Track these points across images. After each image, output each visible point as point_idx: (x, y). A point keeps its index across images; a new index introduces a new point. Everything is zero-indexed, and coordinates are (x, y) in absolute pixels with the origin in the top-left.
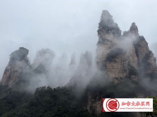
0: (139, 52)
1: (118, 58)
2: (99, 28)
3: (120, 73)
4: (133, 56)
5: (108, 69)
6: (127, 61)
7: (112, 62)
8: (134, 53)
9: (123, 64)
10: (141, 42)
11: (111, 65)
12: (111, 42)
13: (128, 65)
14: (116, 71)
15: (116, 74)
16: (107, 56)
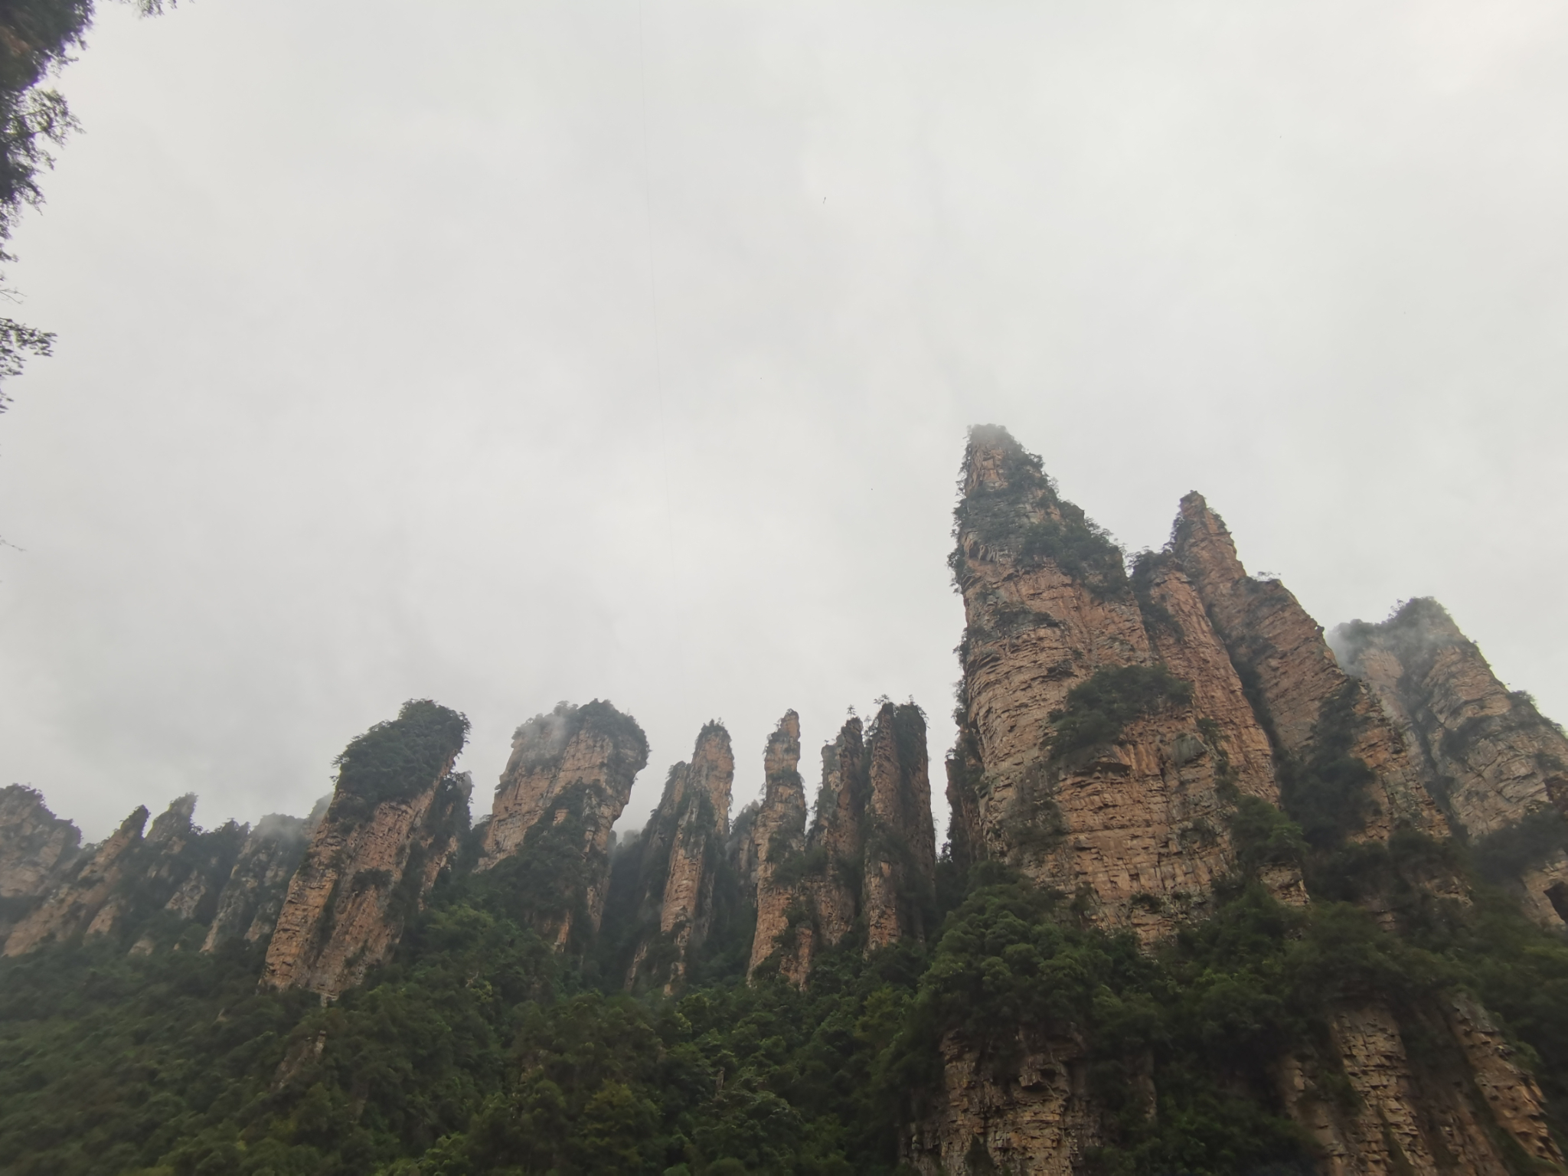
0: (1269, 695)
1: (1135, 744)
2: (963, 539)
3: (1168, 855)
4: (1232, 722)
5: (1075, 831)
6: (1209, 765)
7: (1098, 778)
8: (1234, 701)
9: (1182, 784)
10: (1267, 622)
11: (1087, 799)
12: (1059, 627)
13: (1217, 791)
14: (1135, 842)
15: (1136, 867)
16: (1052, 732)
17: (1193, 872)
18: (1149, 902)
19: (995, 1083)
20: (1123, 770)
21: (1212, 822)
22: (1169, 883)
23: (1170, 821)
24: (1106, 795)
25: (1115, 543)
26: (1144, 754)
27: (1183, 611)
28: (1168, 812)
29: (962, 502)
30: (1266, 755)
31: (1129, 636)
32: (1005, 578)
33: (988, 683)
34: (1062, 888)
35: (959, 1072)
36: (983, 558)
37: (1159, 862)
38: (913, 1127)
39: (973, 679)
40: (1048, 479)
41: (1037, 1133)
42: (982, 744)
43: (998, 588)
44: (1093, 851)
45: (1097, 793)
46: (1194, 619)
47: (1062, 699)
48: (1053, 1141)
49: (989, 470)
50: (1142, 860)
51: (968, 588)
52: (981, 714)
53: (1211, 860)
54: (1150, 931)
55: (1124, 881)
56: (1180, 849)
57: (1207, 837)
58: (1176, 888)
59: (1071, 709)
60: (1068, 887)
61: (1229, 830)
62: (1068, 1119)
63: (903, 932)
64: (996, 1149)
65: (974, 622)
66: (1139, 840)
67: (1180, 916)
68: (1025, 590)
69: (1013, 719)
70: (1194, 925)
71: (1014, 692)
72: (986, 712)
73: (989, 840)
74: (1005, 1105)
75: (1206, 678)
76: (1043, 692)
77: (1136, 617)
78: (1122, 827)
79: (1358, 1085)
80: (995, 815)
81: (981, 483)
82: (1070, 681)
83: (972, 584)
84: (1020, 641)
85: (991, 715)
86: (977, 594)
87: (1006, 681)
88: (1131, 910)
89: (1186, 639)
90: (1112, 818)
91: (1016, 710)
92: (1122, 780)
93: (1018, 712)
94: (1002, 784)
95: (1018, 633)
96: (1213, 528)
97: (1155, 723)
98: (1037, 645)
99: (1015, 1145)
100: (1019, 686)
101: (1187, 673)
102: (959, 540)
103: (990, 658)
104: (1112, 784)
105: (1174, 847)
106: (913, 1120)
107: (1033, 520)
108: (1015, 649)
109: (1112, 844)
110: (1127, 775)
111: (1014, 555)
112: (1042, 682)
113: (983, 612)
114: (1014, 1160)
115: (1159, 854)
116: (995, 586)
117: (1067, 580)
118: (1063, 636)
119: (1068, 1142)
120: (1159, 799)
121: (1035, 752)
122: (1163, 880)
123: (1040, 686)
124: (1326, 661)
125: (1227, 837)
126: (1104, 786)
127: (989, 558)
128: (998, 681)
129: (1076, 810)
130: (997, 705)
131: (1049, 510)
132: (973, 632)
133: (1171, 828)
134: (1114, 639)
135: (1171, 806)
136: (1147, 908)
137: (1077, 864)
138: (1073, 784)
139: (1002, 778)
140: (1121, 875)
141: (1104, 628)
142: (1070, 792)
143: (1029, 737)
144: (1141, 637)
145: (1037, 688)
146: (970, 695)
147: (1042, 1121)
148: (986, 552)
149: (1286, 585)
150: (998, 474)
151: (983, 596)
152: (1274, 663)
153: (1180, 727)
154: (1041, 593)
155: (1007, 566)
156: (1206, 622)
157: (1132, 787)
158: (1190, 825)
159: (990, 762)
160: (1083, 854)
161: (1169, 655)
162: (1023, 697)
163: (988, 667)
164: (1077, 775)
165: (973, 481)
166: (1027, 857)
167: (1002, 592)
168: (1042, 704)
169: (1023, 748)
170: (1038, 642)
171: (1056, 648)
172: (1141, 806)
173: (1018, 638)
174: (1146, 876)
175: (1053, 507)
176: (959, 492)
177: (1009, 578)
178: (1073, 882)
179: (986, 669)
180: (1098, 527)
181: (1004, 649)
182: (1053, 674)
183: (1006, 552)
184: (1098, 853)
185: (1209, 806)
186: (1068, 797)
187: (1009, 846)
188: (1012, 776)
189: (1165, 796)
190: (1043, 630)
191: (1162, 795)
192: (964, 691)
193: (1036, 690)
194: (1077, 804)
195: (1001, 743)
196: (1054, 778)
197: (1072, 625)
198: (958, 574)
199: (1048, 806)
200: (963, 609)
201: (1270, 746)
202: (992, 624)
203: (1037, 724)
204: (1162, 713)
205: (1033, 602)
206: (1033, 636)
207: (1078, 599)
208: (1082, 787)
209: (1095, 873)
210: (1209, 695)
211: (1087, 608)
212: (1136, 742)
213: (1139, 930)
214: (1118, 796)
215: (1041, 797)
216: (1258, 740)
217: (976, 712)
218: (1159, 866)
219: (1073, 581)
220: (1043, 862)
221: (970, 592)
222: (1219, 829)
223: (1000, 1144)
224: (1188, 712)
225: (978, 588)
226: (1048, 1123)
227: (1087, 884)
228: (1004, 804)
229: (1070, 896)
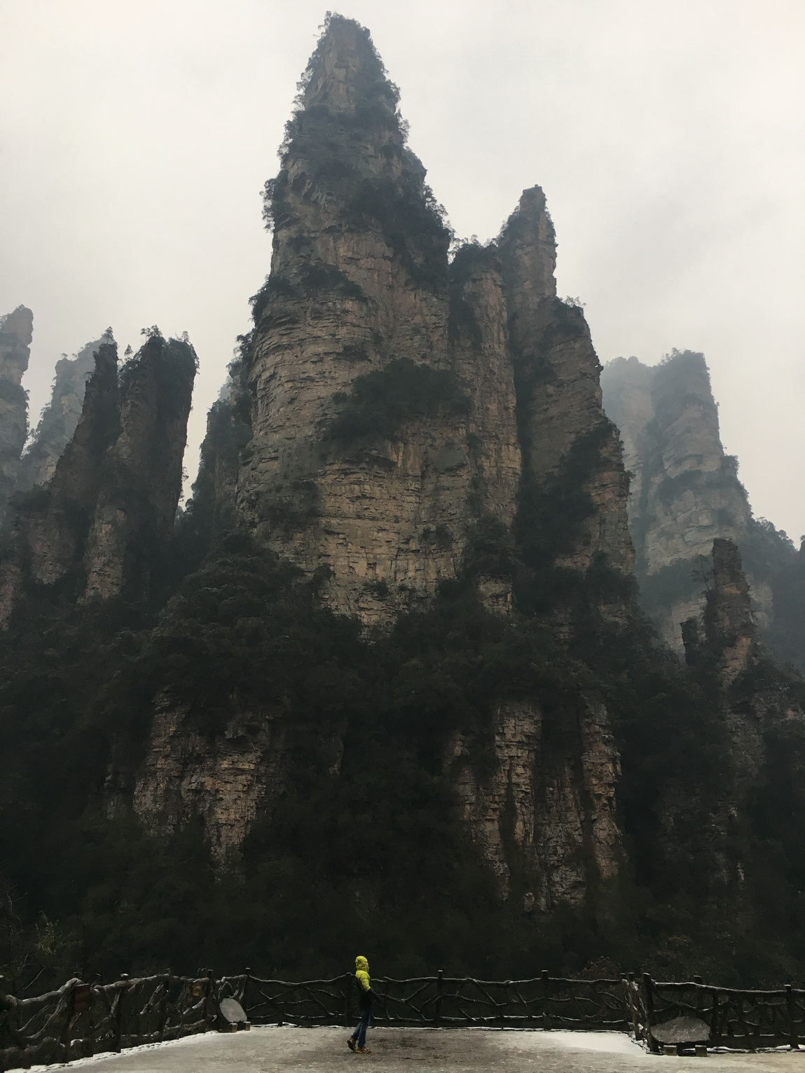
0: (537, 418)
1: (406, 443)
2: (289, 166)
3: (407, 551)
4: (497, 437)
5: (329, 515)
6: (465, 477)
7: (364, 469)
8: (505, 417)
10: (558, 348)
11: (347, 487)
12: (367, 304)
13: (466, 501)
14: (380, 534)
15: (375, 557)
16: (332, 415)
17: (423, 569)
18: (380, 590)
19: (201, 734)
20: (389, 465)
21: (453, 529)
22: (400, 576)
23: (416, 521)
24: (367, 487)
25: (447, 225)
26: (413, 454)
27: (488, 316)
28: (417, 512)
29: (298, 115)
30: (515, 474)
31: (432, 332)
32: (326, 229)
33: (279, 346)
34: (303, 566)
36: (307, 196)
37: (396, 556)
39: (263, 337)
40: (401, 120)
41: (231, 779)
42: (256, 408)
43: (315, 239)
44: (341, 536)
45: (359, 483)
46: (496, 327)
47: (350, 382)
48: (245, 786)
50: (383, 551)
51: (281, 227)
52: (263, 378)
53: (442, 562)
54: (372, 615)
55: (361, 568)
56: (418, 547)
57: (442, 538)
58: (405, 581)
59: (356, 394)
60: (309, 567)
61: (465, 539)
62: (262, 769)
64: (188, 790)
65: (279, 272)
66: (384, 533)
67: (401, 606)
68: (343, 250)
69: (297, 391)
71: (304, 362)
72: (270, 376)
73: (243, 508)
74: (206, 753)
75: (488, 390)
76: (333, 370)
77: (444, 314)
78: (373, 519)
80: (255, 485)
81: (326, 96)
82: (363, 364)
83: (288, 225)
85: (273, 381)
86: (291, 238)
87: (299, 348)
88: (361, 595)
89: (482, 344)
90: (366, 509)
91: (301, 383)
92: (382, 473)
93: (302, 385)
94: (268, 456)
95: (325, 299)
96: (542, 236)
97: (430, 426)
98: (340, 318)
99: (208, 788)
100: (311, 357)
101: (473, 381)
102: (284, 165)
103: (288, 318)
104: (375, 476)
105: (414, 545)
106: (110, 762)
107: (371, 168)
108: (318, 315)
109: (359, 532)
110: (391, 471)
111: (341, 204)
112: (334, 359)
113: (292, 263)
114: (205, 801)
115: (399, 549)
116: (313, 235)
117: (389, 253)
118: (368, 315)
119: (258, 787)
120: (413, 499)
122: (395, 573)
123: (333, 362)
124: (594, 401)
125: (461, 545)
126: (367, 477)
127: (314, 196)
128: (290, 347)
129: (336, 495)
130: (283, 373)
131: (391, 159)
132: (276, 284)
133: (416, 527)
134: (416, 331)
135: (421, 507)
136: (376, 595)
137: (322, 545)
138: (338, 470)
139: (269, 449)
140: (360, 562)
141: (410, 316)
142: (334, 477)
143: (307, 413)
144: (442, 336)
145: (328, 365)
146: (255, 355)
147: (237, 769)
148: (312, 190)
149: (586, 316)
150: (348, 91)
151: (296, 243)
152: (551, 389)
153: (450, 435)
154: (359, 260)
155: (331, 215)
156: (505, 333)
157: (392, 484)
158: (433, 528)
160: (330, 538)
161: (462, 357)
162: (311, 370)
163: (283, 328)
164: (345, 462)
165: (317, 88)
166: (276, 532)
167: (319, 246)
168: (329, 383)
169: (298, 424)
170: (343, 315)
171: (358, 326)
172: (395, 502)
173: (322, 304)
174: (382, 567)
175: (396, 158)
177: (330, 230)
178: (314, 562)
179: (281, 330)
180: (435, 200)
181: (305, 312)
182: (348, 353)
183: (334, 197)
184: (345, 539)
185: (453, 514)
186: (330, 482)
187: (261, 517)
188: (281, 450)
189: (419, 497)
190: (351, 303)
191: (417, 496)
193: (326, 366)
194: (337, 490)
195: (276, 412)
196: (323, 457)
197: (380, 305)
198: (274, 206)
199: (311, 487)
201: (521, 465)
202: (298, 280)
203: (318, 402)
204: (438, 418)
205: (348, 268)
206: (339, 306)
207: (394, 277)
208: (346, 474)
209: (337, 557)
210: (484, 406)
211: (400, 290)
212: (408, 441)
213: (363, 614)
214: (377, 490)
215: (304, 476)
216: (513, 459)
217: (258, 374)
218: (396, 559)
219: (395, 255)
220: (291, 539)
221: (283, 234)
222: (456, 537)
224: (463, 423)
225: (294, 229)
226: (243, 772)
227: (327, 565)
228: (267, 476)
229: (309, 574)
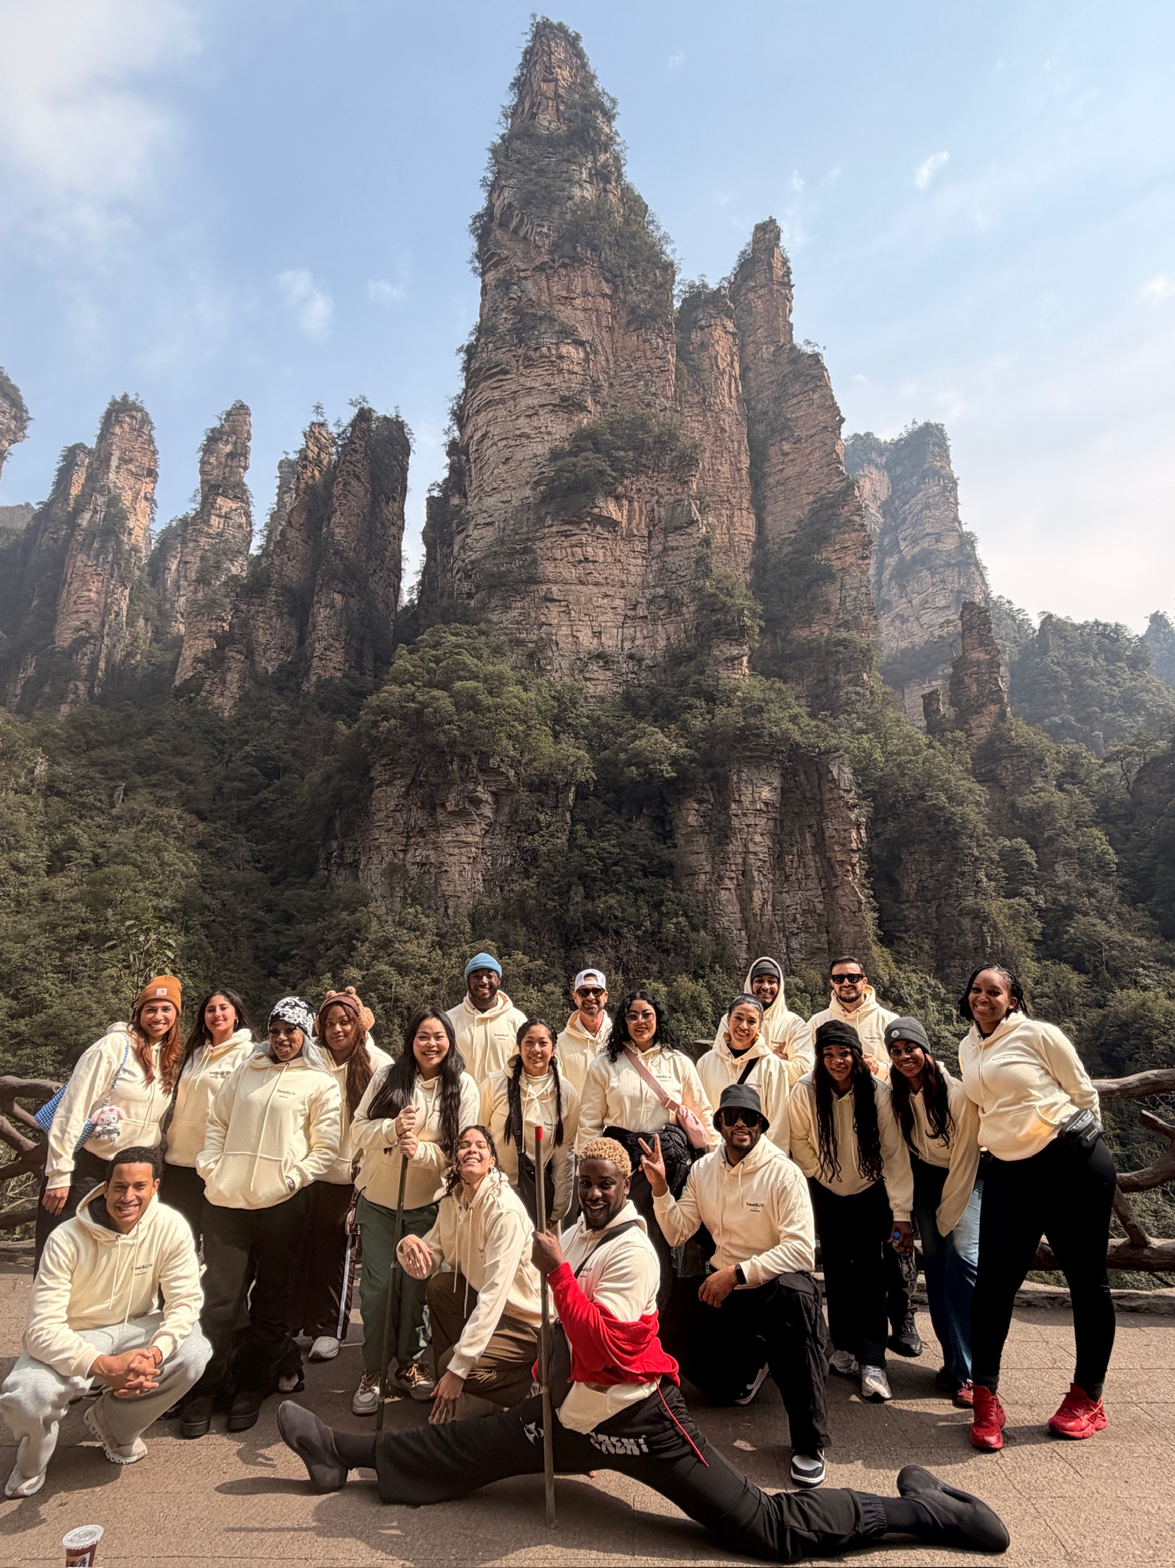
0: (771, 480)
1: (630, 501)
2: (495, 195)
3: (634, 618)
4: (728, 501)
5: (549, 581)
6: (696, 536)
7: (586, 529)
8: (738, 479)
9: (665, 549)
10: (795, 400)
11: (569, 550)
12: (585, 348)
13: (697, 563)
14: (605, 601)
15: (600, 626)
16: (549, 472)
17: (652, 637)
18: (602, 658)
19: (423, 807)
20: (611, 524)
21: (681, 593)
22: (627, 645)
23: (645, 586)
24: (589, 549)
25: (671, 257)
26: (637, 513)
27: (718, 367)
28: (645, 576)
29: (502, 137)
30: (749, 541)
31: (657, 377)
32: (537, 266)
33: (491, 401)
34: (523, 636)
35: (387, 798)
36: (516, 231)
37: (623, 624)
38: (334, 844)
39: (473, 394)
40: (618, 140)
41: (456, 851)
42: (471, 476)
43: (525, 278)
44: (563, 603)
45: (581, 545)
46: (727, 379)
47: (569, 437)
48: (470, 858)
49: (548, 98)
50: (608, 619)
51: (489, 270)
52: (475, 438)
53: (671, 629)
54: (598, 685)
55: (585, 637)
56: (646, 613)
57: (673, 604)
58: (633, 650)
59: (575, 449)
60: (530, 636)
61: (696, 602)
62: (487, 841)
63: (351, 667)
64: (414, 864)
65: (488, 319)
66: (609, 599)
67: (630, 676)
68: (558, 289)
69: (510, 450)
70: (640, 686)
71: (518, 418)
72: (482, 436)
73: (459, 579)
74: (428, 826)
75: (718, 449)
76: (550, 424)
77: (670, 356)
78: (597, 584)
79: (735, 822)
80: (471, 553)
81: (532, 117)
82: (581, 417)
83: (496, 265)
84: (538, 354)
85: (486, 441)
86: (499, 280)
87: (512, 402)
88: (586, 664)
89: (712, 400)
90: (589, 574)
91: (516, 440)
92: (606, 535)
93: (518, 443)
94: (483, 521)
95: (538, 343)
96: (777, 275)
97: (656, 481)
98: (555, 364)
99: (433, 861)
100: (525, 411)
101: (702, 440)
102: (490, 195)
103: (499, 369)
104: (598, 538)
105: (641, 611)
106: (336, 838)
107: (586, 194)
108: (529, 362)
109: (583, 599)
110: (615, 531)
111: (553, 235)
112: (551, 411)
113: (502, 307)
114: (429, 873)
115: (626, 616)
116: (522, 274)
117: (608, 289)
118: (587, 360)
119: (483, 859)
120: (639, 561)
121: (528, 492)
122: (622, 641)
123: (549, 415)
124: (835, 456)
125: (692, 609)
126: (590, 539)
127: (522, 234)
128: (502, 401)
129: (555, 560)
131: (609, 187)
132: (484, 330)
133: (643, 593)
134: (639, 376)
135: (649, 570)
136: (601, 664)
137: (543, 614)
138: (558, 532)
139: (485, 515)
140: (584, 631)
141: (633, 361)
142: (553, 540)
143: (523, 473)
144: (669, 381)
145: (545, 419)
146: (466, 413)
147: (463, 842)
148: (521, 222)
149: (826, 362)
150: (558, 110)
151: (504, 285)
152: (786, 447)
153: (680, 490)
154: (574, 299)
155: (543, 250)
156: (737, 386)
157: (616, 545)
158: (661, 591)
159: (475, 497)
160: (551, 606)
162: (526, 425)
163: (494, 380)
164: (566, 523)
165: (522, 110)
166: (494, 602)
167: (529, 285)
168: (546, 438)
169: (513, 485)
170: (558, 361)
171: (576, 373)
172: (620, 566)
173: (536, 350)
174: (608, 635)
175: (613, 186)
176: (503, 119)
177: (541, 268)
178: (535, 632)
179: (491, 382)
180: (658, 228)
181: (517, 361)
182: (565, 404)
183: (545, 230)
184: (567, 606)
185: (684, 576)
186: (549, 545)
187: (477, 587)
188: (496, 514)
189: (646, 559)
190: (566, 347)
191: (643, 558)
192: (461, 408)
193: (542, 420)
194: (558, 554)
195: (491, 476)
196: (541, 520)
197: (600, 348)
198: (480, 247)
199: (526, 551)
200: (479, 299)
201: (756, 532)
202: (509, 325)
203: (535, 460)
204: (666, 472)
205: (562, 308)
206: (554, 352)
207: (614, 318)
208: (567, 536)
209: (559, 626)
210: (715, 467)
211: (621, 331)
212: (632, 498)
213: (588, 684)
214: (601, 552)
215: (521, 541)
216: (750, 521)
218: (623, 627)
219: (615, 291)
220: (510, 608)
221: (491, 276)
222: (686, 600)
223: (418, 859)
224: (692, 476)
225: (502, 269)
226: (467, 844)
227: (549, 634)
228: (481, 543)
229: (530, 645)
